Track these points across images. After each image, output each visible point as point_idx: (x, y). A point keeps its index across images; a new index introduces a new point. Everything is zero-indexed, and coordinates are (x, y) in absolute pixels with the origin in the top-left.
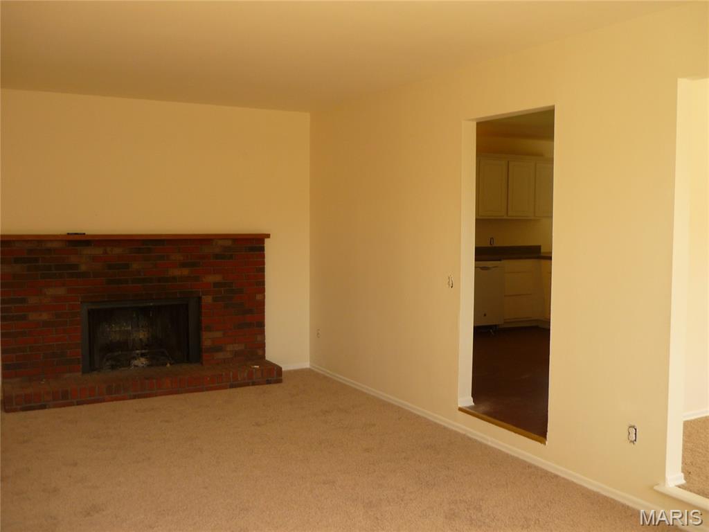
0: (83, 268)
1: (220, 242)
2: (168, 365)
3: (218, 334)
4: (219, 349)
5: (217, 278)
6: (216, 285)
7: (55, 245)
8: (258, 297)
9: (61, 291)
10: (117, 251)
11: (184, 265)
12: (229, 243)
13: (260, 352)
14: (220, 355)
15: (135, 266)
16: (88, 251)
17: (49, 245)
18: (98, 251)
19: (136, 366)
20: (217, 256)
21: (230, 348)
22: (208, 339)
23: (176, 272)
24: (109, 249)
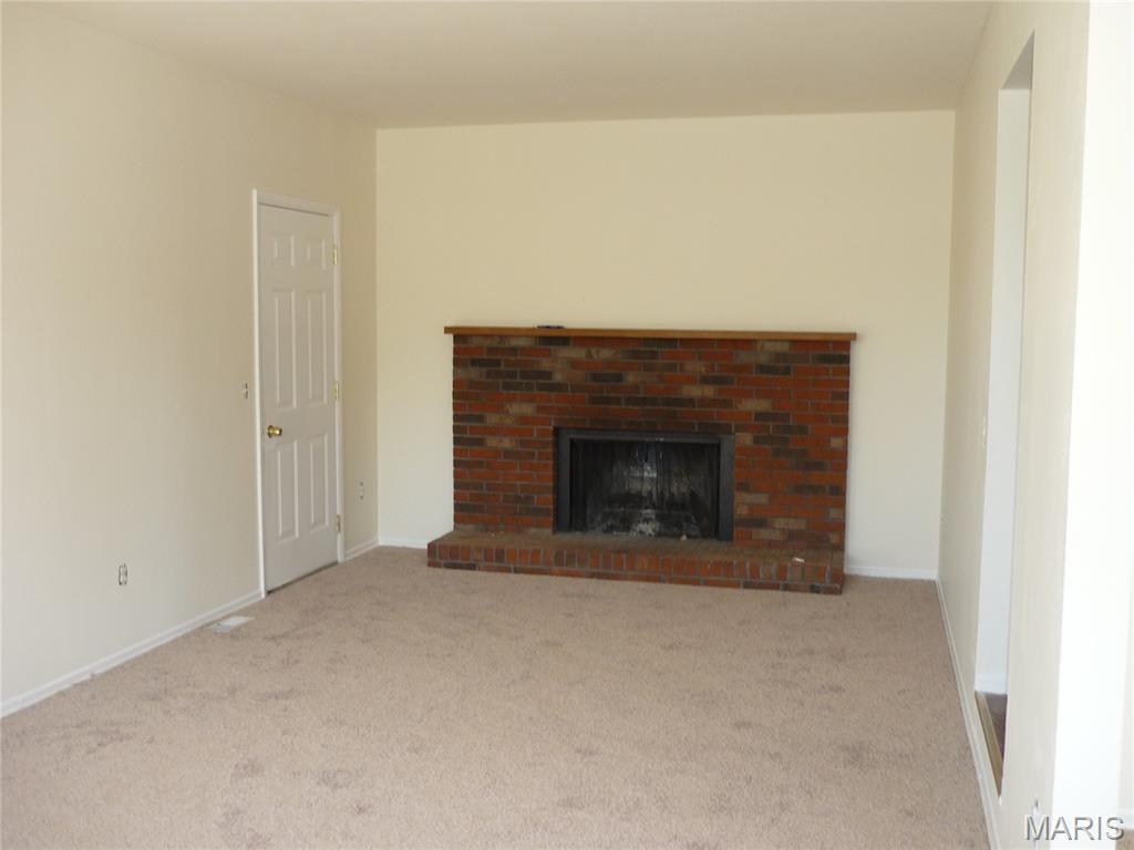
0: (558, 377)
1: (770, 347)
2: (684, 538)
3: (762, 499)
4: (761, 523)
5: (762, 405)
6: (760, 416)
7: (521, 342)
8: (836, 442)
9: (528, 409)
10: (606, 354)
11: (705, 380)
12: (785, 347)
13: (834, 538)
14: (764, 534)
15: (631, 378)
16: (566, 353)
17: (514, 343)
18: (578, 353)
19: (641, 532)
20: (762, 368)
21: (780, 523)
22: (743, 503)
23: (695, 391)
24: (593, 351)
